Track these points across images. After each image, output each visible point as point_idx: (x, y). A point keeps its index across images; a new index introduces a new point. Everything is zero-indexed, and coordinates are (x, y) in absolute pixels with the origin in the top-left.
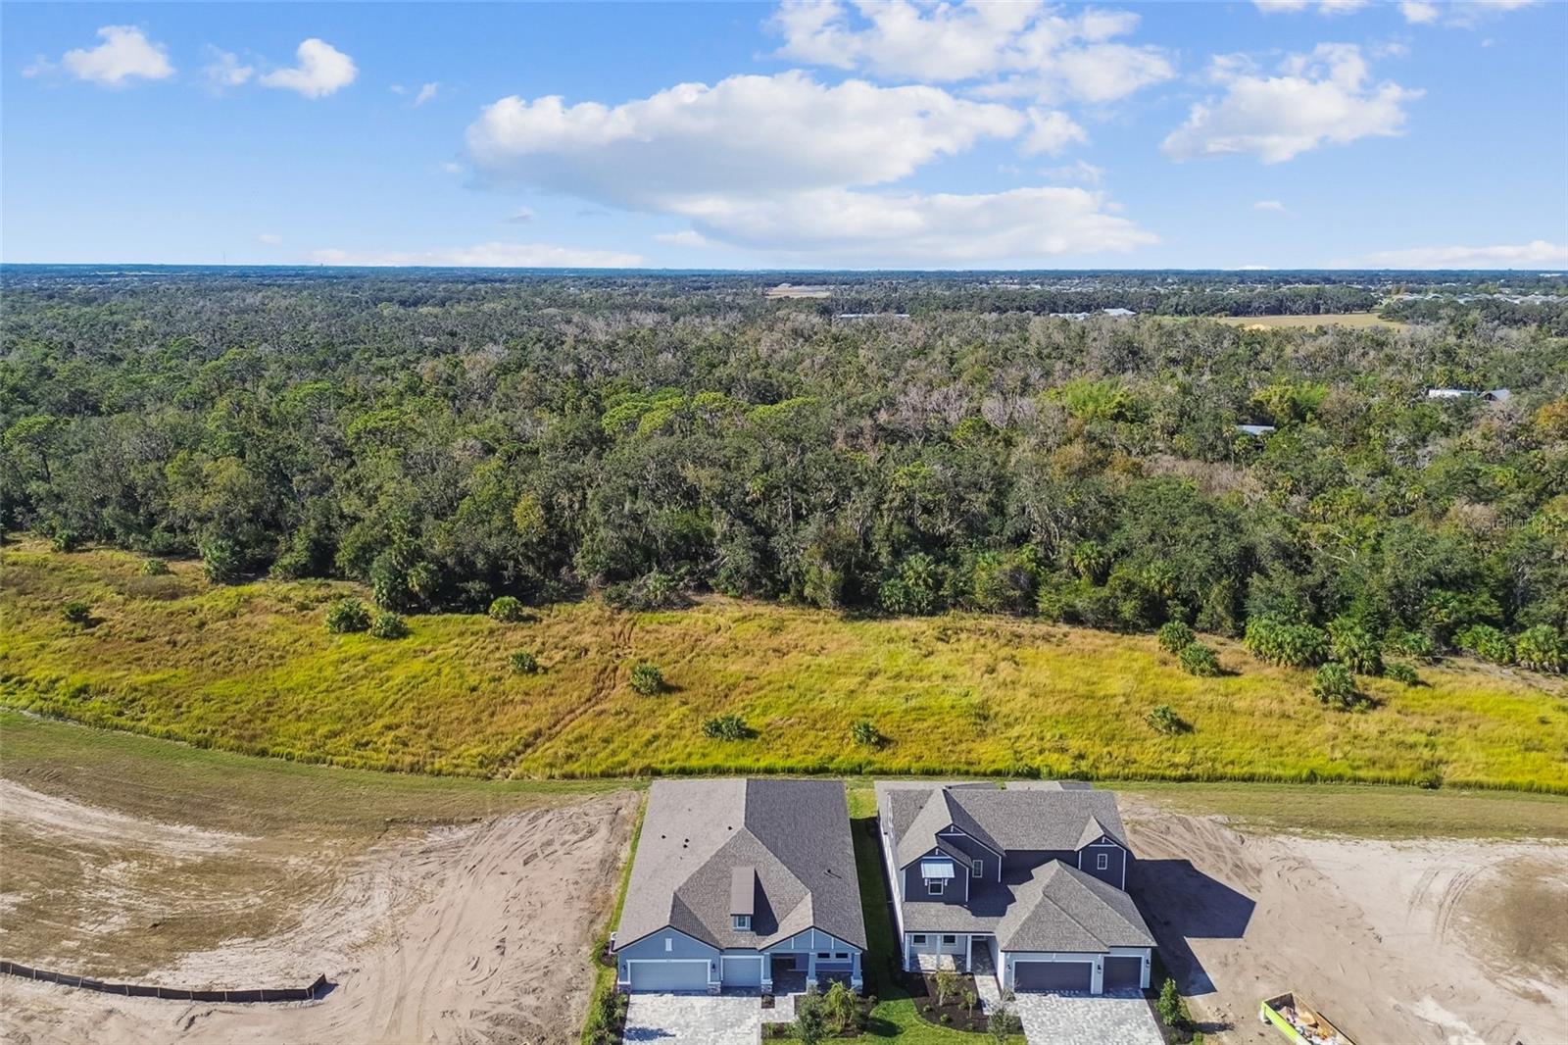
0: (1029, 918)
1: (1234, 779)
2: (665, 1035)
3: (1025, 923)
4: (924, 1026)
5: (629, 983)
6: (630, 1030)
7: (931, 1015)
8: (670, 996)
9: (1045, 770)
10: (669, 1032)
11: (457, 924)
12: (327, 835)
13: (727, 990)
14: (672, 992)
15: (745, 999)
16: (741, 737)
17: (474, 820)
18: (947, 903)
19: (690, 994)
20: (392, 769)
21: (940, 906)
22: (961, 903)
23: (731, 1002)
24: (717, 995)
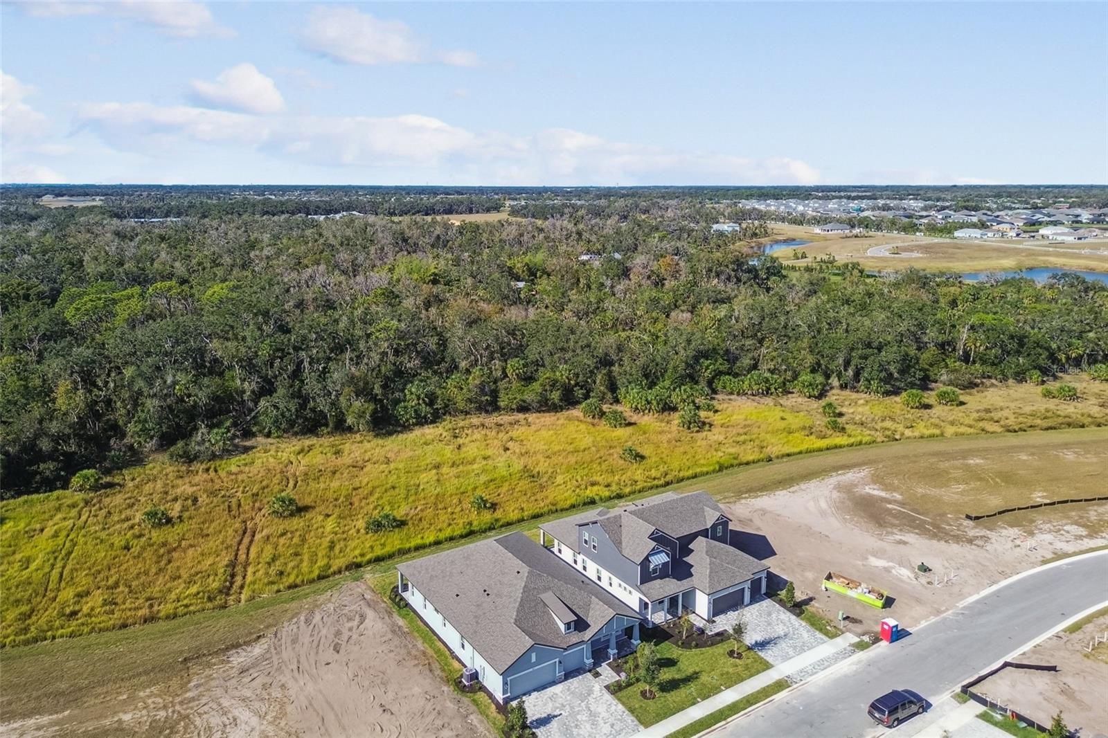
0: (711, 572)
1: (688, 478)
2: (556, 716)
3: (710, 576)
4: (688, 653)
5: (509, 694)
6: (531, 723)
7: (686, 645)
8: (535, 694)
9: (597, 498)
10: (556, 714)
11: (333, 709)
12: (135, 688)
13: (568, 675)
14: (534, 690)
15: (580, 677)
16: (398, 526)
17: (259, 637)
18: (661, 579)
19: (546, 688)
20: (124, 626)
21: (658, 581)
22: (668, 576)
23: (574, 683)
24: (563, 681)
